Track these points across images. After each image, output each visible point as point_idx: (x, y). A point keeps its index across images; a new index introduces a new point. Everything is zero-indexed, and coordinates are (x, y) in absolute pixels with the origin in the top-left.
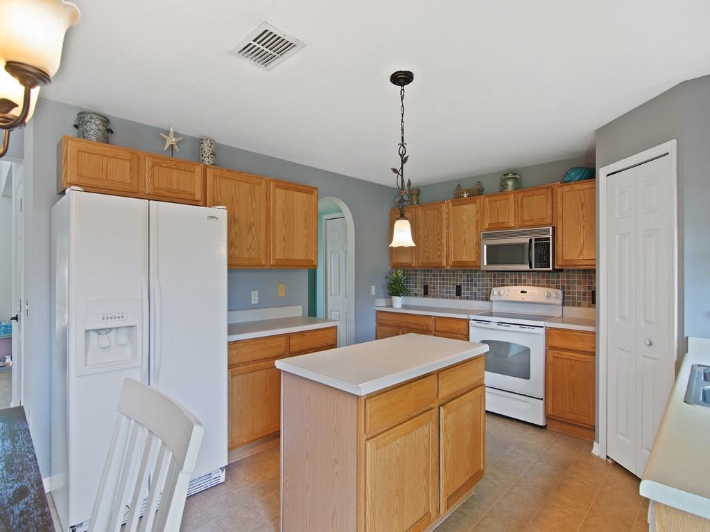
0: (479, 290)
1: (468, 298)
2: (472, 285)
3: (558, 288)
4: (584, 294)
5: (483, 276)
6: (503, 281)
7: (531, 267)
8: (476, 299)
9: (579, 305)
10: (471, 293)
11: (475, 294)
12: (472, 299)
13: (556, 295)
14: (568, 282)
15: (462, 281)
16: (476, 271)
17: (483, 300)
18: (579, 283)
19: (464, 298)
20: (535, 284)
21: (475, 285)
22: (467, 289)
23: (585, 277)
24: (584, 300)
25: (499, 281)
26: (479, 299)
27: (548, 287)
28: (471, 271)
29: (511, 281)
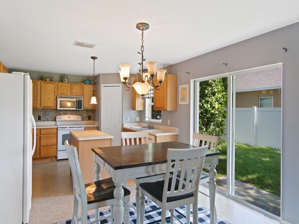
0: (49, 117)
1: (44, 121)
2: (46, 115)
3: (79, 115)
4: (86, 117)
5: (51, 112)
6: (60, 113)
7: (76, 109)
8: (48, 121)
9: (85, 120)
10: (46, 119)
11: (48, 119)
12: (46, 121)
13: (79, 118)
14: (82, 114)
15: (41, 114)
16: (48, 110)
17: (51, 121)
18: (85, 113)
19: (42, 121)
20: (72, 114)
21: (48, 115)
22: (44, 117)
23: (87, 112)
24: (87, 118)
25: (58, 114)
26: (49, 121)
27: (76, 115)
28: (46, 110)
29: (63, 114)
